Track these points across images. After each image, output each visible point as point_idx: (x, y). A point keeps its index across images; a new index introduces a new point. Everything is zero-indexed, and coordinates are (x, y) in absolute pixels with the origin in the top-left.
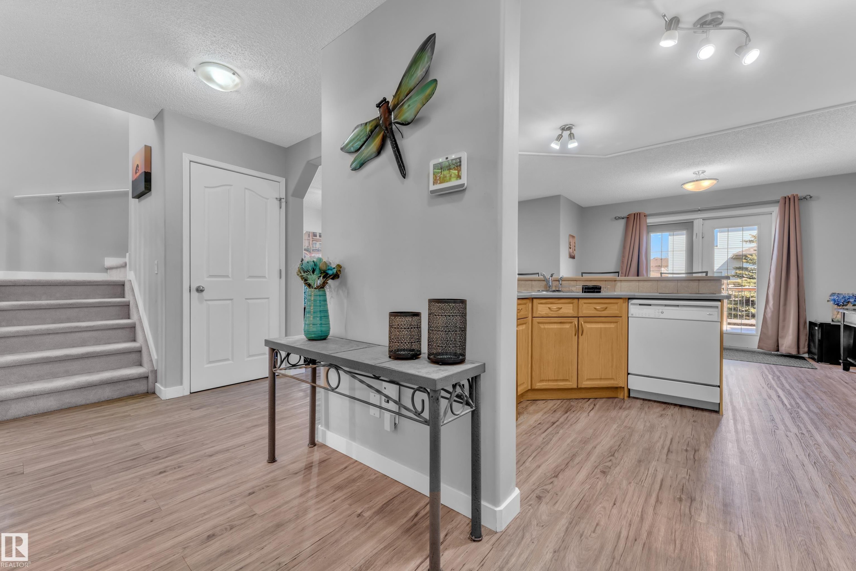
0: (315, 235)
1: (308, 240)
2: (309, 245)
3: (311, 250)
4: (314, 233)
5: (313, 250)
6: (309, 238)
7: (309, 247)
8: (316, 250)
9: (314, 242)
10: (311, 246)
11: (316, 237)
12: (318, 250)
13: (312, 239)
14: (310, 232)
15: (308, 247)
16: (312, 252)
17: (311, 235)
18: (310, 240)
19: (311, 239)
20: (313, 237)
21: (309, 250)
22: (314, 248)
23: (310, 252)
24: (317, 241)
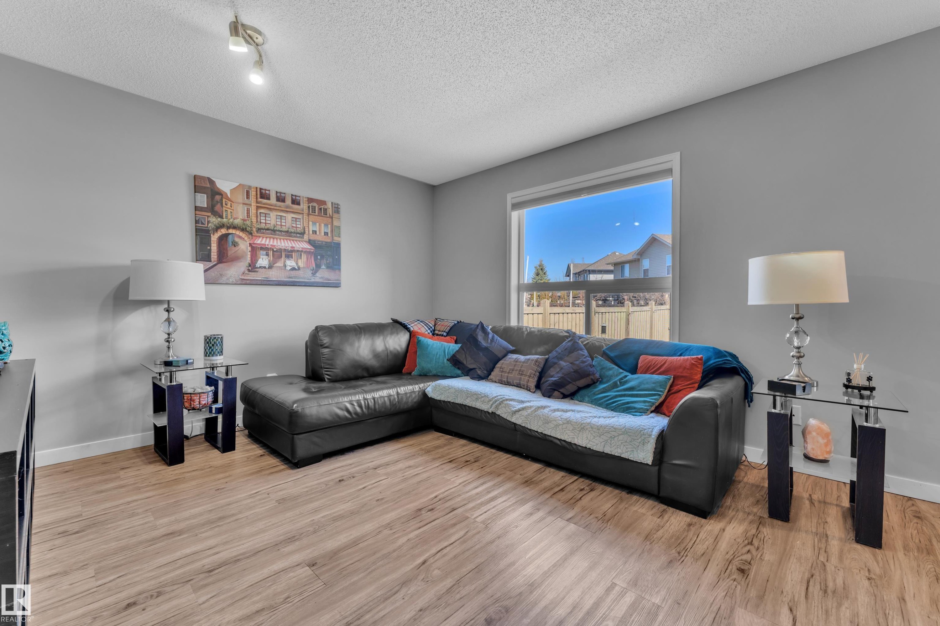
0: (263, 195)
1: (244, 204)
2: (248, 216)
3: (254, 229)
4: (261, 189)
5: (259, 230)
6: (247, 201)
7: (248, 223)
8: (268, 229)
9: (262, 211)
10: (254, 220)
11: (269, 198)
12: (274, 231)
13: (257, 202)
14: (250, 187)
15: (244, 220)
16: (255, 233)
17: (253, 193)
18: (251, 205)
19: (254, 204)
20: (260, 200)
21: (248, 229)
22: (263, 226)
23: (251, 234)
24: (270, 209)
